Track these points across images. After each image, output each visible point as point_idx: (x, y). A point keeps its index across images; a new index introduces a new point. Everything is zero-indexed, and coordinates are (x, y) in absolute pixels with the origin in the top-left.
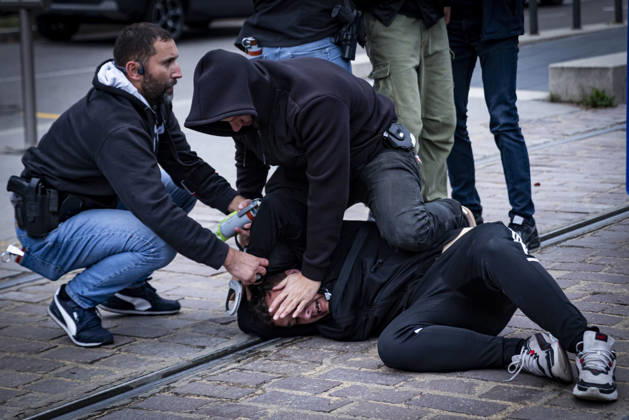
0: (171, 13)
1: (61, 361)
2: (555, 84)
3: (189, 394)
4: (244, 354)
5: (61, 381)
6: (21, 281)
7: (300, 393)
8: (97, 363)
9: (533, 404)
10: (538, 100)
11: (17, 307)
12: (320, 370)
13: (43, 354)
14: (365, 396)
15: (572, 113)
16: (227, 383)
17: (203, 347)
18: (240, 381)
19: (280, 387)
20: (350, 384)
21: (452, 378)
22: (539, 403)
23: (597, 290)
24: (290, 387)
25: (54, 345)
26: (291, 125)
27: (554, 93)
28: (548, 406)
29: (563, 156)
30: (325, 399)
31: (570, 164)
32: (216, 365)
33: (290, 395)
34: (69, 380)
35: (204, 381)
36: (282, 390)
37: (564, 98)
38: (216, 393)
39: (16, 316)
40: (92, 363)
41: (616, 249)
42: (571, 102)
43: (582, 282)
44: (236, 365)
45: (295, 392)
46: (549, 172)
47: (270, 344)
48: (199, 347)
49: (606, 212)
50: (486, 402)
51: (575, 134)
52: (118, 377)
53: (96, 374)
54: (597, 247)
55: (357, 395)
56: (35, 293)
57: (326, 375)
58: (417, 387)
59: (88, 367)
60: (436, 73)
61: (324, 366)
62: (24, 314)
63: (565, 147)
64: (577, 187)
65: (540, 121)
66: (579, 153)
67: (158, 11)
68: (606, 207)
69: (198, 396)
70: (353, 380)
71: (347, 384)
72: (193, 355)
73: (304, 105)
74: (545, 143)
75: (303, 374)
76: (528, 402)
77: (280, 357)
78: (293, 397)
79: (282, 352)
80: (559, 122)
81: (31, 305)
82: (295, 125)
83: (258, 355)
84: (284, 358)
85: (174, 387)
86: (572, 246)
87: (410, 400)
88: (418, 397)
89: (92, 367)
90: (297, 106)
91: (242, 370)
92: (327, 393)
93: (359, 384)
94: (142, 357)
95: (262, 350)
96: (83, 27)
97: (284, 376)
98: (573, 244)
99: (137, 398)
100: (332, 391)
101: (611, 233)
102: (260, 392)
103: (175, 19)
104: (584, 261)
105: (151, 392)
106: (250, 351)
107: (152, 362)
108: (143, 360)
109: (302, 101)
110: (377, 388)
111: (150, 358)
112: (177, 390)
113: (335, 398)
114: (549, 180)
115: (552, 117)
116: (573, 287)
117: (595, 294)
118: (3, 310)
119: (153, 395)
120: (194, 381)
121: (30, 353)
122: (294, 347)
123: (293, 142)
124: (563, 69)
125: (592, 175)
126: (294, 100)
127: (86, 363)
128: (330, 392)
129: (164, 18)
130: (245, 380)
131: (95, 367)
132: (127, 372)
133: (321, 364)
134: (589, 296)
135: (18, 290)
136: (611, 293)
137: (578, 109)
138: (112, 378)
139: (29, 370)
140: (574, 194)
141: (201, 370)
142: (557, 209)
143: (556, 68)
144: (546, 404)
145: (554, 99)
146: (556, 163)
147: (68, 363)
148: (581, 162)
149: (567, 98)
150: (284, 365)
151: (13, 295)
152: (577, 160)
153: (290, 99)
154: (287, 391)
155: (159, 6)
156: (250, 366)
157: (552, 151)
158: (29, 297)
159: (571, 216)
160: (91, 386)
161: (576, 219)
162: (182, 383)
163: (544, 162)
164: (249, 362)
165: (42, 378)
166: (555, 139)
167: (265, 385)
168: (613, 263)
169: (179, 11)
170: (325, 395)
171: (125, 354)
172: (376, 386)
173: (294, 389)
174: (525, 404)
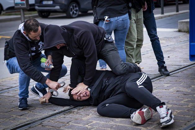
0: (75, 9)
1: (12, 115)
2: (180, 26)
3: (46, 126)
4: (67, 112)
5: (11, 122)
6: (10, 89)
7: (80, 125)
8: (22, 116)
9: (150, 128)
10: (175, 31)
11: (6, 98)
12: (88, 117)
13: (8, 113)
14: (99, 126)
15: (184, 35)
16: (59, 122)
17: (55, 110)
18: (63, 121)
19: (74, 123)
20: (96, 122)
21: (127, 120)
22: (151, 128)
23: (178, 90)
24: (77, 123)
25: (12, 110)
26: (77, 42)
27: (180, 29)
28: (154, 129)
29: (178, 48)
30: (86, 127)
31: (180, 50)
32: (57, 116)
33: (76, 126)
34: (13, 121)
35: (52, 121)
36: (74, 124)
37: (182, 31)
38: (54, 125)
39: (4, 101)
40: (21, 116)
41: (187, 77)
42: (184, 32)
43: (174, 88)
44: (63, 116)
45: (78, 125)
46: (173, 53)
47: (76, 109)
48: (54, 110)
49: (187, 65)
50: (135, 128)
51: (184, 41)
52: (27, 120)
53: (21, 119)
54: (181, 76)
55: (97, 126)
56: (12, 94)
57: (89, 119)
58: (115, 123)
59: (19, 117)
60: (139, 24)
61: (89, 116)
62: (7, 100)
63: (180, 45)
64: (180, 58)
65: (175, 38)
66: (184, 47)
67: (71, 9)
68: (187, 63)
69: (49, 126)
70: (97, 121)
71: (94, 122)
72: (51, 113)
73: (79, 36)
74: (174, 44)
75: (83, 119)
76: (148, 127)
77: (77, 113)
78: (77, 127)
79: (78, 111)
80: (180, 38)
81: (10, 97)
82: (78, 42)
83: (71, 112)
84: (79, 114)
85: (42, 124)
86: (174, 76)
87: (112, 127)
88: (115, 126)
89: (21, 117)
90: (76, 36)
91: (65, 117)
92: (87, 125)
93: (98, 122)
94: (36, 114)
95: (73, 111)
96: (51, 14)
97: (77, 119)
98: (175, 75)
99: (30, 127)
100: (89, 124)
101: (187, 72)
102: (68, 125)
103: (76, 11)
104: (177, 81)
105: (35, 125)
106: (69, 111)
107: (39, 115)
108: (36, 115)
109: (78, 34)
110: (103, 123)
111: (38, 114)
112: (43, 125)
113: (90, 127)
114: (173, 55)
115: (178, 36)
116: (171, 89)
117: (177, 91)
118: (1, 99)
119: (36, 126)
120: (49, 121)
121: (4, 113)
122: (83, 110)
123: (79, 48)
124: (182, 22)
125: (186, 54)
126: (76, 35)
127: (19, 116)
128: (89, 125)
129: (73, 10)
130: (64, 121)
131: (22, 117)
132: (30, 118)
133: (89, 115)
134: (176, 92)
135: (8, 93)
136: (182, 91)
137: (186, 34)
138: (25, 121)
139: (2, 118)
140: (179, 60)
141: (52, 118)
142: (173, 64)
143: (180, 22)
144: (153, 128)
145: (180, 31)
146: (176, 50)
147: (14, 116)
148: (183, 50)
149: (183, 31)
150: (78, 115)
151: (6, 94)
152: (182, 49)
153: (74, 35)
154: (76, 124)
155: (71, 7)
156: (67, 116)
157: (176, 47)
158: (10, 95)
159: (176, 67)
160: (18, 123)
161: (177, 67)
162: (45, 122)
163: (172, 50)
164: (67, 115)
165: (5, 121)
166: (177, 43)
167: (70, 123)
168: (185, 81)
169: (77, 8)
170: (87, 126)
171: (32, 113)
172: (103, 122)
173: (78, 124)
174: (147, 128)
